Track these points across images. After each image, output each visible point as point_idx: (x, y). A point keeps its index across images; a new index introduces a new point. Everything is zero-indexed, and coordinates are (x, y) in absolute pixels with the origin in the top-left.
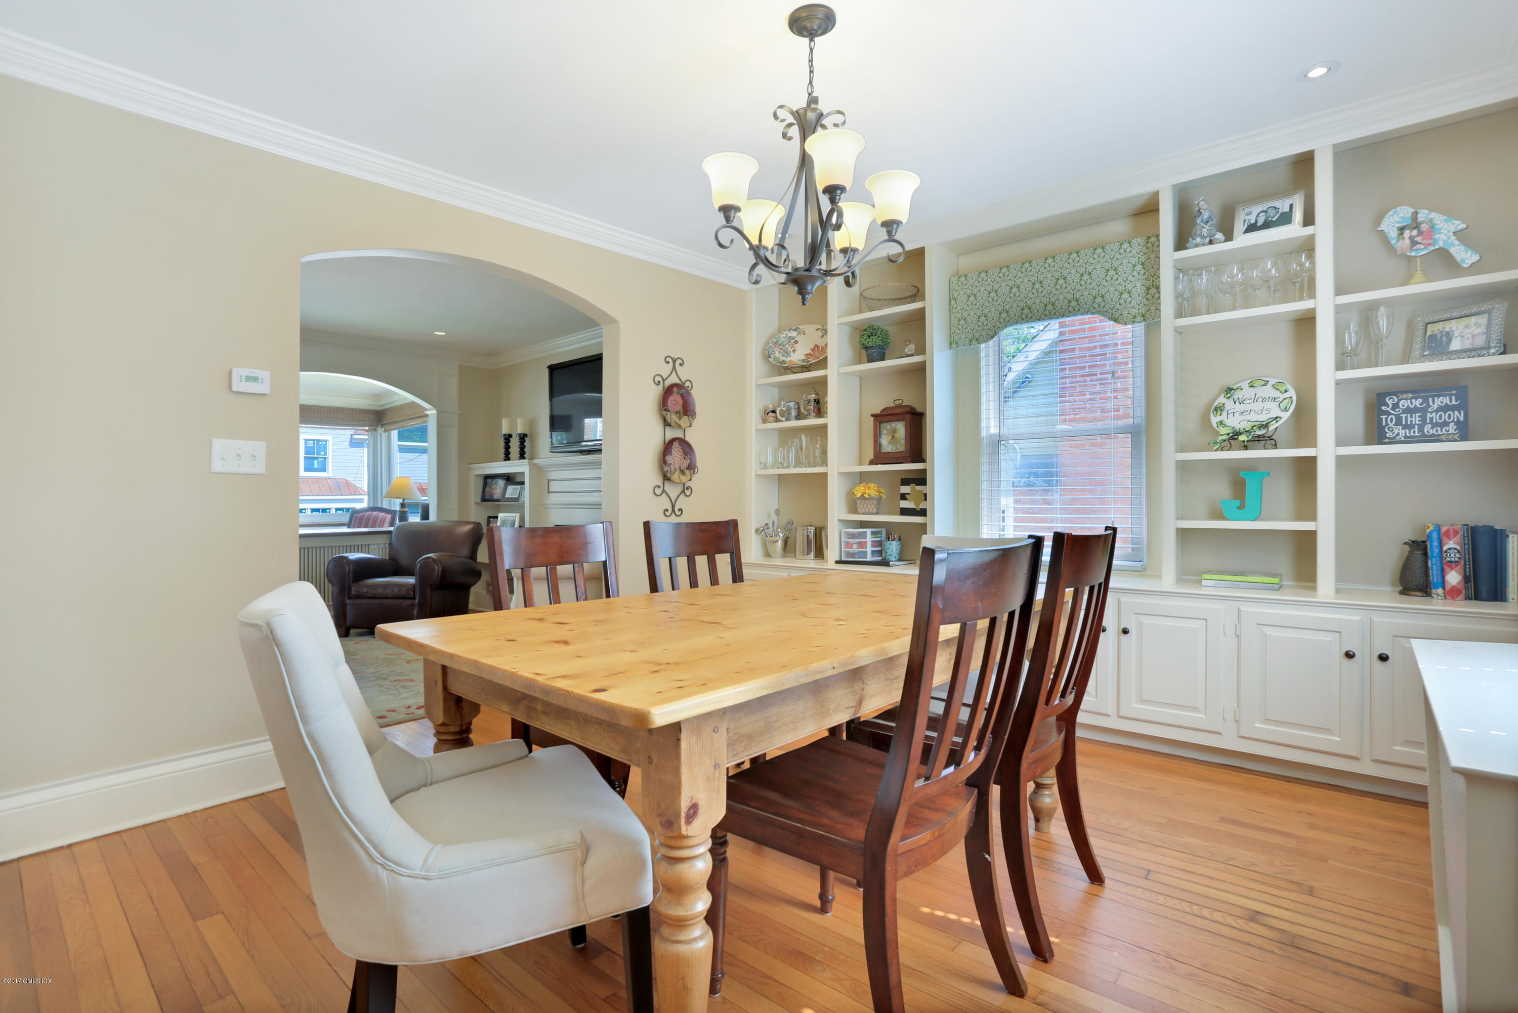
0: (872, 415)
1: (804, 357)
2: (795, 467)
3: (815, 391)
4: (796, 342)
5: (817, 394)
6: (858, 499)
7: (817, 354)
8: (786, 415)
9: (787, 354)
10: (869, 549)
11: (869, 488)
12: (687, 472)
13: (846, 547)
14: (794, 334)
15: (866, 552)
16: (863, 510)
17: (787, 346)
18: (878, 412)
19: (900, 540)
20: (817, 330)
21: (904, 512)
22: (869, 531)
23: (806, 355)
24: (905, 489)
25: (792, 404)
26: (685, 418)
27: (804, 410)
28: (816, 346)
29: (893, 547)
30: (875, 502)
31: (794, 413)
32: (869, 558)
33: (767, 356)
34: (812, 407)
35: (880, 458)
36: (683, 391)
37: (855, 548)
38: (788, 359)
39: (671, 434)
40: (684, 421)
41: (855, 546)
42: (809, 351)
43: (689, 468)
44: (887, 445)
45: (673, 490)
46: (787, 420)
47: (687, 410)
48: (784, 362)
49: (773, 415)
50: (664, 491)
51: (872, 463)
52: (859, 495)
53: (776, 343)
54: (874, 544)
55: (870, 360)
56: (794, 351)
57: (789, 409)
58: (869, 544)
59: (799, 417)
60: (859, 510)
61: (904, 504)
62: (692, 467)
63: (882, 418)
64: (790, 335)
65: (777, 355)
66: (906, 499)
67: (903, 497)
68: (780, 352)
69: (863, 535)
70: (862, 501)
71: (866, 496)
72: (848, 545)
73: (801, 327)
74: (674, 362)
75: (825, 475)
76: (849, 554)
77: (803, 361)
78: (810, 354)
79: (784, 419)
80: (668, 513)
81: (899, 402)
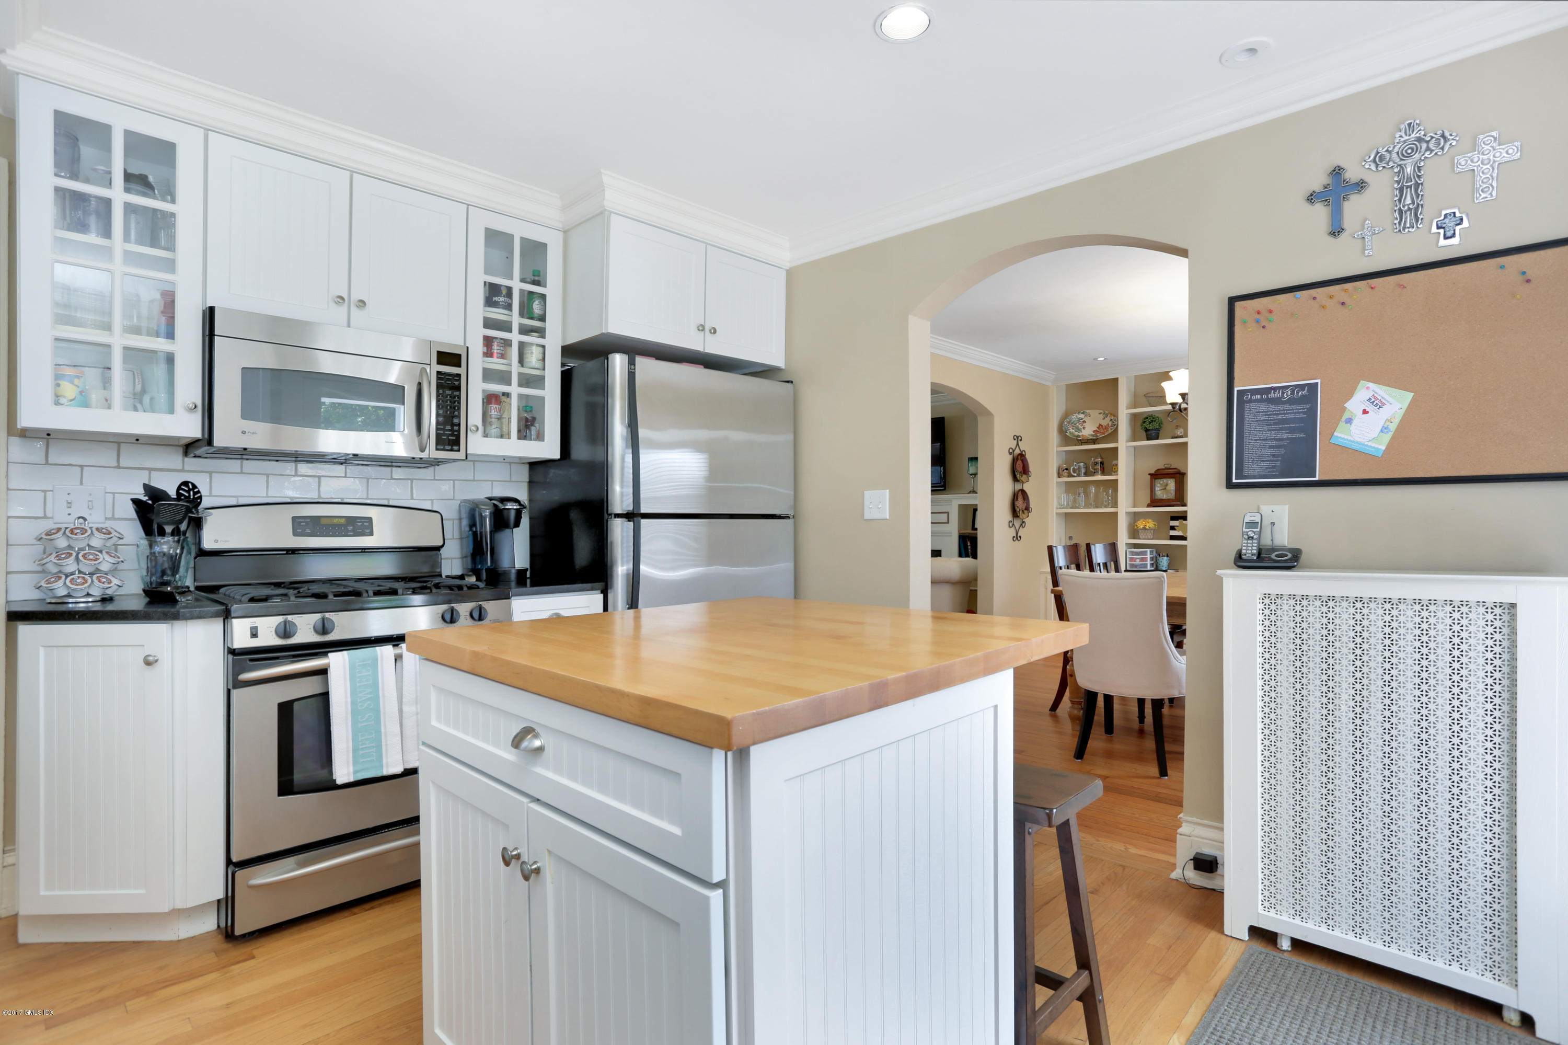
0: (1149, 474)
1: (1092, 433)
2: (1084, 508)
3: (1101, 456)
4: (1084, 422)
5: (1102, 458)
6: (1141, 529)
7: (1102, 431)
8: (1077, 472)
9: (1079, 430)
10: (1149, 562)
11: (1148, 522)
12: (1026, 512)
13: (1130, 561)
14: (1082, 416)
15: (1147, 564)
16: (1144, 537)
17: (1077, 424)
18: (1153, 472)
19: (1167, 556)
20: (1100, 413)
21: (1173, 538)
22: (1148, 550)
23: (1094, 431)
24: (1173, 523)
25: (1082, 464)
26: (1024, 476)
27: (1092, 468)
28: (1100, 425)
29: (1164, 562)
30: (1152, 531)
31: (1083, 471)
32: (1149, 568)
33: (1062, 431)
34: (1099, 467)
35: (1154, 502)
36: (1023, 458)
37: (1138, 562)
38: (1080, 434)
39: (1018, 487)
40: (1024, 478)
41: (1138, 560)
42: (1095, 429)
43: (1026, 509)
44: (1160, 494)
45: (1017, 523)
46: (1079, 475)
47: (1026, 471)
48: (1078, 436)
49: (1067, 471)
50: (1013, 524)
51: (1149, 506)
52: (1142, 527)
53: (1069, 422)
54: (1152, 559)
55: (1148, 439)
56: (1084, 428)
57: (1079, 468)
58: (1149, 559)
59: (1086, 474)
60: (1141, 537)
61: (1173, 533)
62: (1027, 508)
63: (1157, 475)
64: (1079, 416)
65: (1071, 430)
66: (1175, 529)
67: (1173, 528)
68: (1073, 429)
69: (1145, 553)
70: (1143, 531)
71: (1147, 527)
72: (1131, 559)
73: (1087, 411)
74: (1017, 438)
75: (1116, 513)
76: (1132, 566)
77: (1092, 435)
78: (1096, 431)
79: (1075, 475)
80: (1015, 539)
81: (1169, 466)
